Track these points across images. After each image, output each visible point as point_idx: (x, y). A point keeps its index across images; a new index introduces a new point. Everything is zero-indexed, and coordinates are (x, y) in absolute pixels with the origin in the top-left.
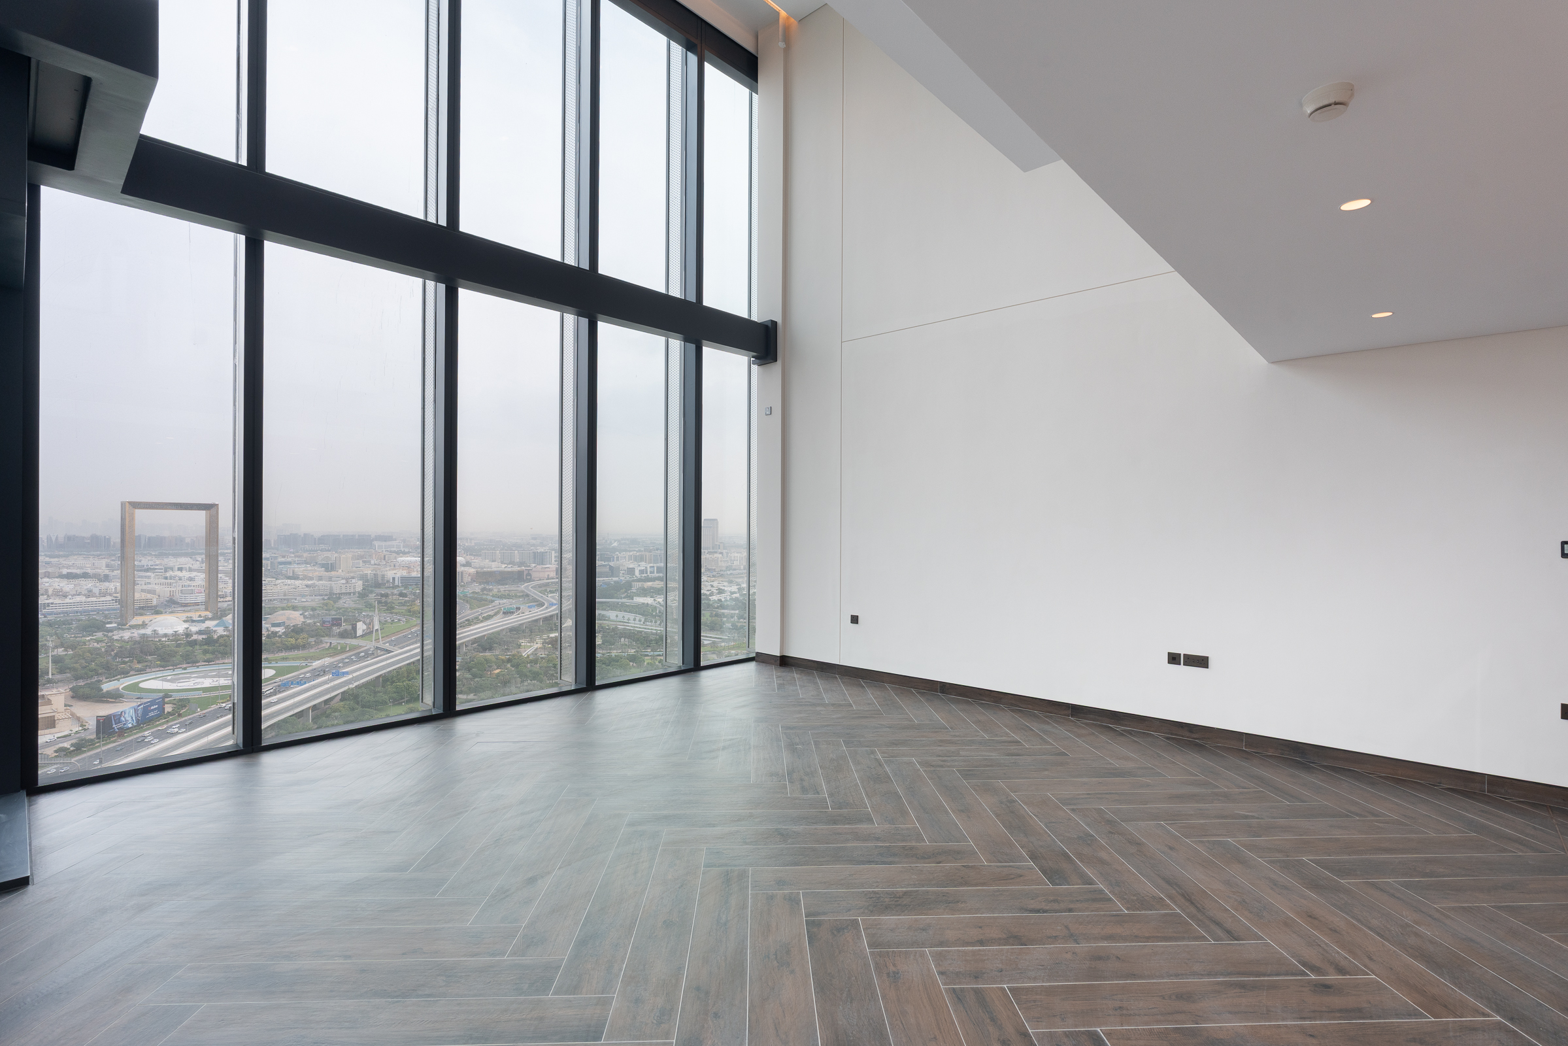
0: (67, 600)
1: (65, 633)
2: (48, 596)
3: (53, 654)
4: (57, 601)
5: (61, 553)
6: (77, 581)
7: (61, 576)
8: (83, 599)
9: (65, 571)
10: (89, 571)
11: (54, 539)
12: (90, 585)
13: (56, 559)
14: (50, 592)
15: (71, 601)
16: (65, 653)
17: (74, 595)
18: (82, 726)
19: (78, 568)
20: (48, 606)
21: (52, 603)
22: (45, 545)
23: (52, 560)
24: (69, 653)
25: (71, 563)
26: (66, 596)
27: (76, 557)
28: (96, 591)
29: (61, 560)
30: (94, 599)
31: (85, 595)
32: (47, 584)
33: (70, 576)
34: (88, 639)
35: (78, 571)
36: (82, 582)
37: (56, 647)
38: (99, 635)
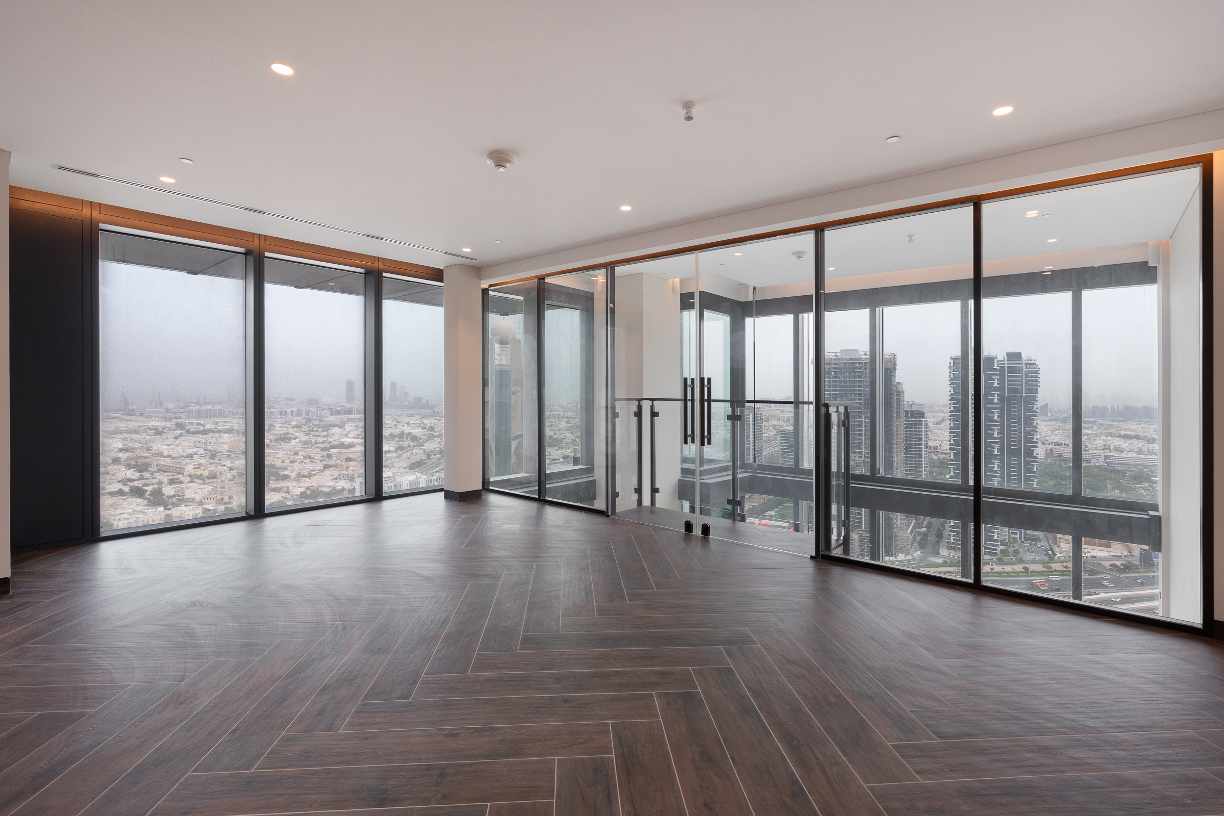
0: (1123, 455)
1: (1121, 479)
2: (1110, 450)
3: (1112, 493)
4: (1116, 455)
5: (1121, 419)
6: (1131, 441)
7: (1120, 436)
8: (1135, 455)
9: (1123, 433)
10: (1140, 434)
11: (1116, 408)
12: (1140, 445)
13: (1117, 423)
14: (1112, 447)
15: (1126, 456)
16: (1120, 495)
17: (1128, 452)
18: (1129, 552)
19: (1133, 431)
20: (1110, 457)
21: (1113, 456)
22: (1110, 412)
23: (1114, 423)
24: (1123, 495)
25: (1127, 427)
26: (1122, 452)
27: (1131, 422)
28: (1145, 450)
29: (1121, 424)
30: (1143, 456)
31: (1136, 452)
32: (1110, 442)
33: (1126, 437)
34: (1137, 486)
35: (1133, 434)
36: (1135, 442)
37: (1114, 489)
38: (1146, 484)
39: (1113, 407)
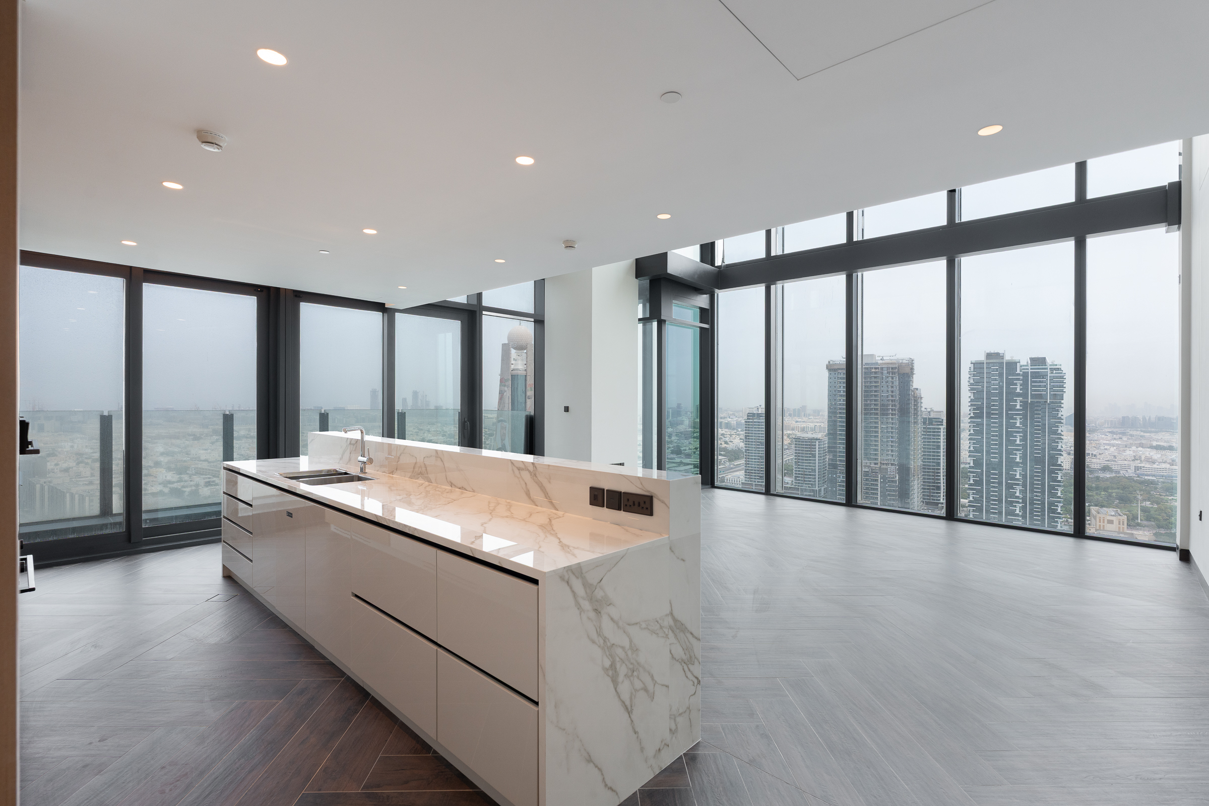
0: (1155, 466)
1: (1152, 491)
2: (1141, 461)
3: (1142, 505)
4: (1147, 465)
5: (1153, 430)
6: (1164, 452)
7: (1152, 447)
8: (1168, 466)
9: (1155, 444)
11: (1147, 418)
12: (1174, 456)
13: (1148, 434)
14: (1143, 458)
15: (1158, 467)
16: (1151, 506)
17: (1160, 463)
19: (1165, 442)
20: (1141, 469)
21: (1144, 467)
22: (1141, 423)
23: (1145, 434)
24: (1154, 506)
25: (1159, 438)
26: (1154, 463)
27: (1163, 433)
29: (1153, 435)
31: (1169, 463)
32: (1141, 453)
33: (1158, 448)
34: (1170, 498)
35: (1165, 444)
36: (1168, 453)
37: (1144, 500)
39: (1144, 418)
